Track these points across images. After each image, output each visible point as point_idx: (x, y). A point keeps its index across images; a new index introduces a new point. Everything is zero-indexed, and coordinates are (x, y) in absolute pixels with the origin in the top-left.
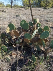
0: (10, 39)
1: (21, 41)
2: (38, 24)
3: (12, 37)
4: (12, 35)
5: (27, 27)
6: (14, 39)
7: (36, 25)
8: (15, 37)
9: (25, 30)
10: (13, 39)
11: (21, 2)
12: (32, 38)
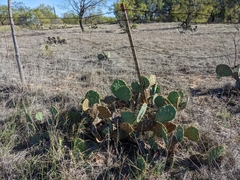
0: (89, 125)
1: (114, 128)
2: (154, 86)
3: (92, 120)
4: (93, 116)
5: (126, 96)
6: (98, 125)
7: (147, 90)
8: (99, 120)
9: (123, 102)
10: (94, 123)
11: (110, 9)
12: (138, 121)
